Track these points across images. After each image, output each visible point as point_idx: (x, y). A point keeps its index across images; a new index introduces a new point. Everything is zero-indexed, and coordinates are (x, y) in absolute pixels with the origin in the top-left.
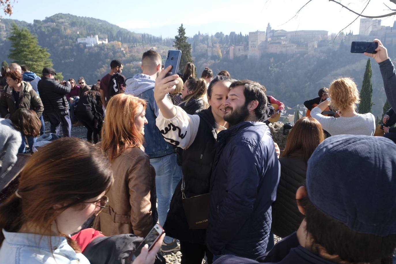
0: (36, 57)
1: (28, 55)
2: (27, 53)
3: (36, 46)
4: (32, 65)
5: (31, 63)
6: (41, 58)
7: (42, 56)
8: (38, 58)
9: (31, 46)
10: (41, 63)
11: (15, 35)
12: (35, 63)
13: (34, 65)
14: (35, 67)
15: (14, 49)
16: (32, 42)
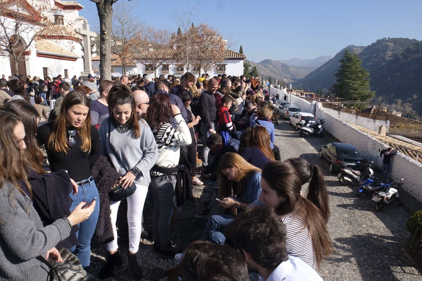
0: (354, 77)
1: (349, 74)
2: (348, 73)
3: (358, 67)
4: (349, 83)
5: (348, 81)
6: (359, 77)
7: (360, 75)
8: (356, 77)
9: (353, 67)
10: (357, 81)
11: (345, 58)
12: (351, 81)
13: (351, 82)
14: (351, 84)
15: (340, 69)
16: (355, 64)
